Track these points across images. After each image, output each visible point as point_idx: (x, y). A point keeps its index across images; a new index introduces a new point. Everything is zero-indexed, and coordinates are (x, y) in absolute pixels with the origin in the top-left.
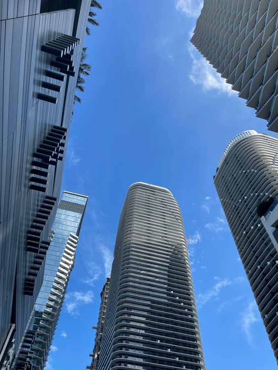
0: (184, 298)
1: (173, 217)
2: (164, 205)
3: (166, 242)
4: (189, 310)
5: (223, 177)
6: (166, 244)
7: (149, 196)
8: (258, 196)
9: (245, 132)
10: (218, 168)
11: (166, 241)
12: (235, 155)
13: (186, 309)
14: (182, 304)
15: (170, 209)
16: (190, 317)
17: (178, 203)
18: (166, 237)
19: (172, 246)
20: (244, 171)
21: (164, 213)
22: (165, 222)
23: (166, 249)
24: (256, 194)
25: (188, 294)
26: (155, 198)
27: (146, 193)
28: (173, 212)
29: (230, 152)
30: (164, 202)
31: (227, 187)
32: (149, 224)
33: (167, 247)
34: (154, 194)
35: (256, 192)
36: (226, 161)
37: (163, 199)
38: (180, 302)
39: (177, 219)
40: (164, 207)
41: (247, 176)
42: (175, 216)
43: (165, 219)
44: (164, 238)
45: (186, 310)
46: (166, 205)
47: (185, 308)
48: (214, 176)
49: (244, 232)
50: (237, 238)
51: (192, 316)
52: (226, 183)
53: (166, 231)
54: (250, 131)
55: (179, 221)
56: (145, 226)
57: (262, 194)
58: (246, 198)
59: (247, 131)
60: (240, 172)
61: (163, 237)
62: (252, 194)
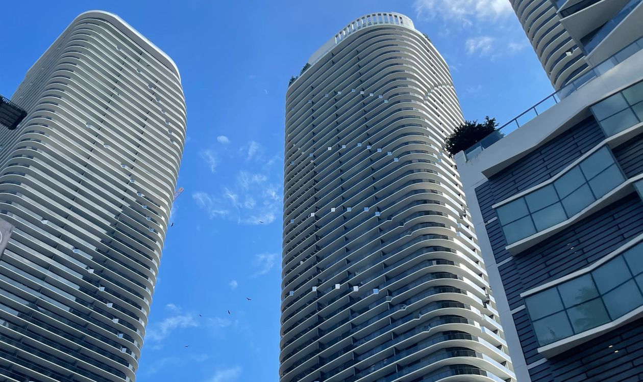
0: (124, 310)
1: (167, 130)
2: (154, 93)
3: (128, 178)
4: (127, 336)
5: (313, 88)
6: (127, 182)
7: (126, 57)
8: (371, 152)
9: (393, 14)
10: (308, 66)
11: (130, 175)
12: (358, 52)
13: (120, 332)
14: (116, 321)
15: (165, 110)
16: (124, 351)
17: (187, 103)
18: (132, 167)
19: (140, 191)
20: (362, 93)
21: (148, 112)
22: (142, 133)
23: (122, 192)
24: (369, 148)
25: (136, 305)
26: (140, 69)
27: (120, 46)
28: (168, 120)
29: (350, 41)
30: (155, 87)
31: (313, 111)
32: (102, 121)
33: (126, 190)
34: (139, 60)
35: (370, 144)
36: (332, 59)
37: (157, 81)
38: (112, 316)
39: (173, 139)
40: (152, 99)
41: (364, 104)
42: (171, 130)
43: (144, 126)
44: (126, 168)
45: (121, 336)
46: (159, 98)
47: (118, 331)
48: (293, 80)
49: (313, 215)
50: (292, 222)
51: (129, 351)
52: (313, 103)
53: (136, 153)
54: (405, 17)
55: (175, 143)
56: (90, 122)
57: (379, 150)
58: (344, 147)
59: (399, 15)
60: (353, 91)
61: (125, 163)
62: (359, 145)
